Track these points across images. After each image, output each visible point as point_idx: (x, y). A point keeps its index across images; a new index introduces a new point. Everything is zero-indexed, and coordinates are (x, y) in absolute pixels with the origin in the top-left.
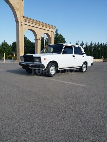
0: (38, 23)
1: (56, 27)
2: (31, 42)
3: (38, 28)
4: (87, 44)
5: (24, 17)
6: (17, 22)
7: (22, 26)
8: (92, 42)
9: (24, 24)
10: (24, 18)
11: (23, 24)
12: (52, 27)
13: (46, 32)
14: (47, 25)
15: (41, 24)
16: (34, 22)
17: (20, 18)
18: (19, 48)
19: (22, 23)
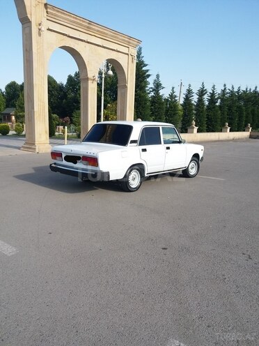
0: (89, 26)
1: (139, 41)
2: (55, 81)
3: (88, 42)
4: (213, 92)
5: (46, 5)
6: (25, 21)
7: (40, 35)
8: (225, 85)
9: (49, 29)
10: (46, 8)
11: (43, 29)
12: (129, 40)
13: (113, 56)
14: (116, 35)
15: (98, 31)
16: (77, 23)
17: (33, 8)
18: (33, 108)
19: (40, 25)
